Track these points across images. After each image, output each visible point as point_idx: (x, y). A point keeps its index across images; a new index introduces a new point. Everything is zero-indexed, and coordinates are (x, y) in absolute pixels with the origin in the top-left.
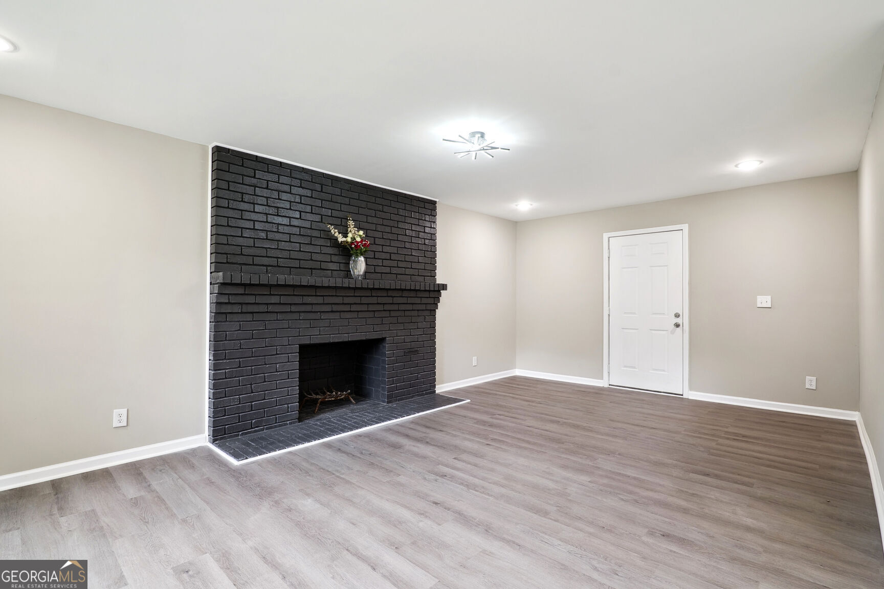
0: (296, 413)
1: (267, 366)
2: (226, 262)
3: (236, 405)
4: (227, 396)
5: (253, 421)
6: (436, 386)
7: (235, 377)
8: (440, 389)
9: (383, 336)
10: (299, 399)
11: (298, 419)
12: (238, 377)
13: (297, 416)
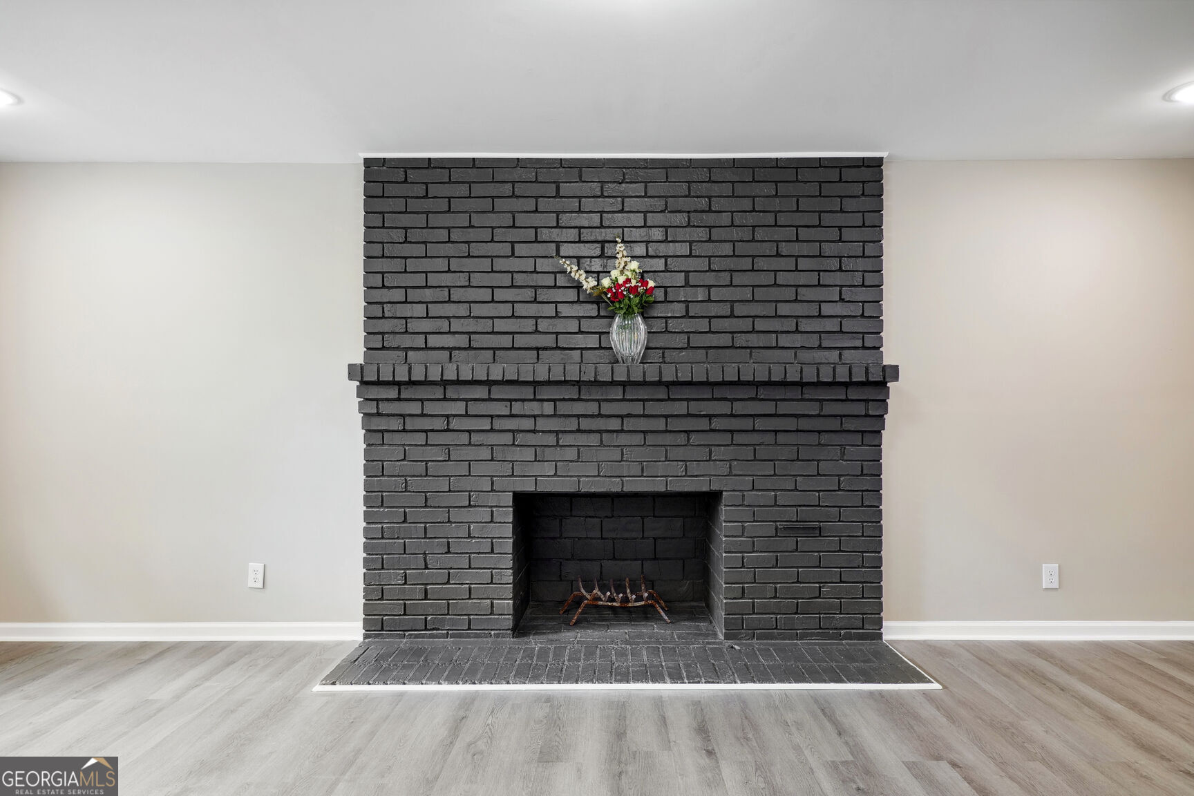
0: (508, 621)
1: (453, 525)
2: (381, 346)
3: (399, 585)
4: (385, 567)
5: (429, 618)
6: (885, 624)
7: (398, 538)
8: (895, 631)
9: (713, 488)
10: (513, 592)
11: (512, 630)
12: (403, 538)
13: (510, 624)
